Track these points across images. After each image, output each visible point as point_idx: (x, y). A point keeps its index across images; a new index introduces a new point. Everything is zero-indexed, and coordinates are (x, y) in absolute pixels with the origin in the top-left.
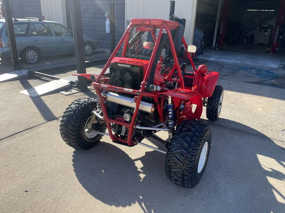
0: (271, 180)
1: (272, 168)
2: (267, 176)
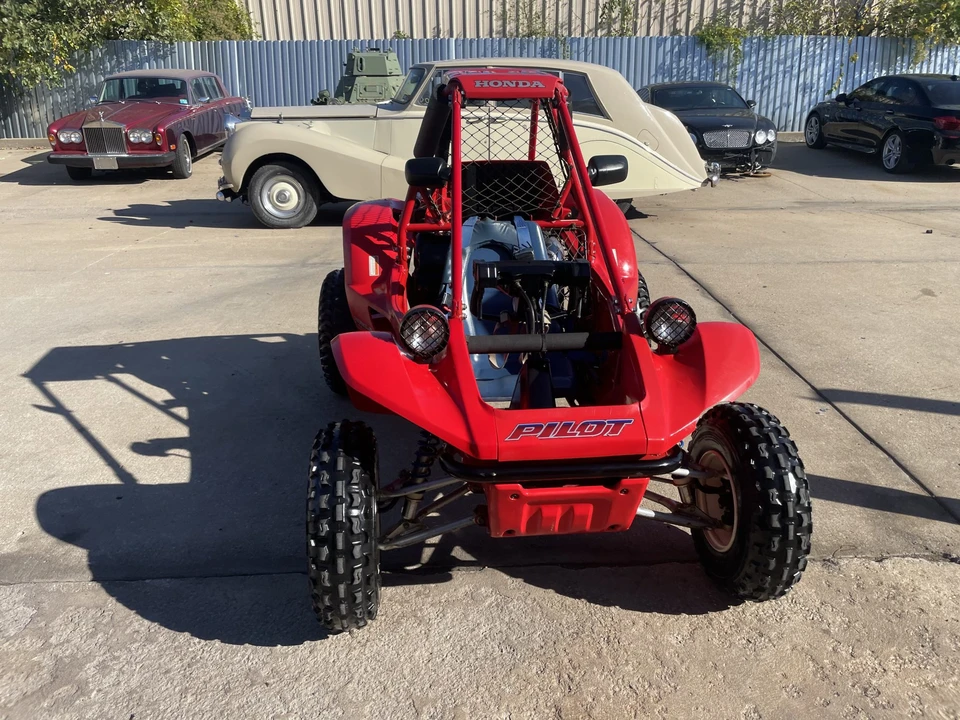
0: (180, 433)
2: (188, 436)
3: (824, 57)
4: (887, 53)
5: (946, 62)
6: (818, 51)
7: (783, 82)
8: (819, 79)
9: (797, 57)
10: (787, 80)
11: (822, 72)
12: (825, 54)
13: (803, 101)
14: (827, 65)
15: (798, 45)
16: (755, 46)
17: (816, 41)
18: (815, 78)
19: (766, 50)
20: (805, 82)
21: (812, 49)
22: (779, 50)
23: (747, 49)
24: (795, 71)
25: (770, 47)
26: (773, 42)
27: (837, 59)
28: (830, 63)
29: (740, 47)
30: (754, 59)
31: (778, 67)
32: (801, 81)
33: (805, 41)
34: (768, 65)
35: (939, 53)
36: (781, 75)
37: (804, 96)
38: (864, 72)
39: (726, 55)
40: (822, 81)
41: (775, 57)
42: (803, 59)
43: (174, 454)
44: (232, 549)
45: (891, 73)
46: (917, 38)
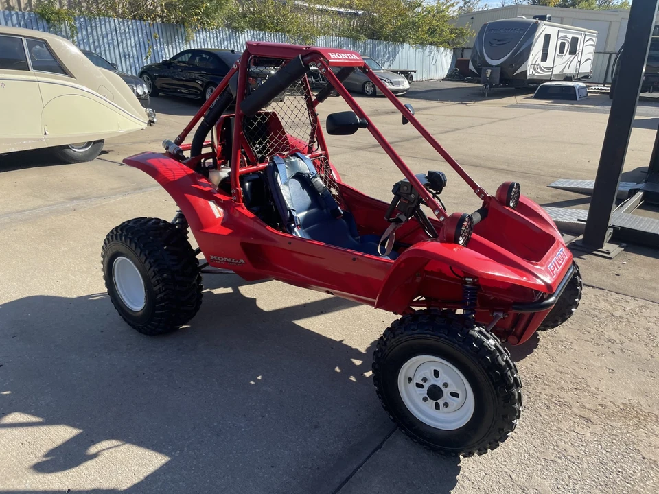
0: (63, 433)
1: (96, 459)
2: (81, 431)
3: (132, 34)
4: (168, 34)
5: (202, 40)
6: (127, 30)
7: (110, 50)
8: (132, 49)
9: (114, 33)
10: (112, 49)
11: (133, 44)
12: (131, 32)
13: (126, 64)
14: (135, 40)
15: (113, 25)
16: (83, 24)
17: (124, 23)
18: (130, 48)
19: (91, 27)
20: (124, 51)
21: (122, 28)
22: (101, 28)
23: (78, 25)
24: (116, 43)
25: (93, 25)
26: (95, 21)
27: (140, 36)
28: (136, 38)
29: (73, 23)
30: (84, 33)
31: (103, 39)
32: (121, 50)
33: (117, 23)
34: (96, 38)
35: (198, 35)
36: (106, 46)
37: (125, 61)
38: (159, 46)
39: (63, 29)
40: (134, 51)
41: (99, 32)
42: (119, 35)
43: (101, 451)
44: (309, 470)
45: (174, 46)
46: (186, 24)
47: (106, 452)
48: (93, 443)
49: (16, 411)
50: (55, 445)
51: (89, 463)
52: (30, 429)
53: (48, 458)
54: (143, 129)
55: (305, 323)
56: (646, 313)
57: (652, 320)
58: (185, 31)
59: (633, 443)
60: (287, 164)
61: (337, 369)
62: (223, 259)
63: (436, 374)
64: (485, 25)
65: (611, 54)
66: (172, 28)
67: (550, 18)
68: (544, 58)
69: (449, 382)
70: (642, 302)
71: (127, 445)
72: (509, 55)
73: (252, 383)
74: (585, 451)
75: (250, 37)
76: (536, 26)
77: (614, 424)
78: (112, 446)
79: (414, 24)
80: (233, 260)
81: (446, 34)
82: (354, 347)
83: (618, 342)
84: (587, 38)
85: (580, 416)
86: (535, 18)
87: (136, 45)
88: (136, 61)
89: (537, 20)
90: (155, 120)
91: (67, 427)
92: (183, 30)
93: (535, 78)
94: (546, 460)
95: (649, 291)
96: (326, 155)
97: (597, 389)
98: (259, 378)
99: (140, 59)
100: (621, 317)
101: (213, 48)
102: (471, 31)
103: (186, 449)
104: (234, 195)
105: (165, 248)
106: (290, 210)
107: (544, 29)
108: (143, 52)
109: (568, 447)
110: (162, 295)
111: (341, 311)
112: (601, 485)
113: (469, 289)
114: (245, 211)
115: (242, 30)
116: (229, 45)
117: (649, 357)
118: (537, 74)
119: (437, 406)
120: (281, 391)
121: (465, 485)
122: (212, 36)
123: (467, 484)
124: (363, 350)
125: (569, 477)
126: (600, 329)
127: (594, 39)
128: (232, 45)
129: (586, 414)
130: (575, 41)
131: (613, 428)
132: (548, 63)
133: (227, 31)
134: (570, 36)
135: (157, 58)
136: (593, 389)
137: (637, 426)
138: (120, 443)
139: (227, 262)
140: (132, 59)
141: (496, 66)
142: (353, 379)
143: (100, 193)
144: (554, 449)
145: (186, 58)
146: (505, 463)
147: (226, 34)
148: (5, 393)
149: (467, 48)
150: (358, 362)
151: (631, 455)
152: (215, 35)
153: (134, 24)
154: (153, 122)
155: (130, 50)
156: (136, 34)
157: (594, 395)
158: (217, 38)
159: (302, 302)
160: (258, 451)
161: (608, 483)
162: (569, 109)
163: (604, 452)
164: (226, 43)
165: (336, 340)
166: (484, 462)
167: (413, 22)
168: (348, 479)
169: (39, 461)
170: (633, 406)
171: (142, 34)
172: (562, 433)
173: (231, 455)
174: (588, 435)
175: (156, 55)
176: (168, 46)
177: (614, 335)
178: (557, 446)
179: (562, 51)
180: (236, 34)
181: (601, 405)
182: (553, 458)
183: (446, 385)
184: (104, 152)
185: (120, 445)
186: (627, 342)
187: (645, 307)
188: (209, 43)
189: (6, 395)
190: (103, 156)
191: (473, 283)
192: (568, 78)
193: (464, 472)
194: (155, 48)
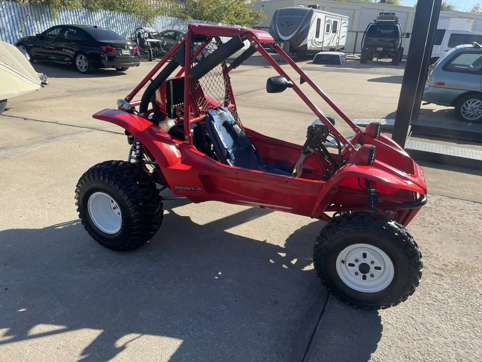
2: (102, 331)
3: (5, 12)
4: (36, 13)
5: (64, 18)
8: (6, 25)
11: (7, 21)
12: (5, 10)
14: (8, 17)
27: (13, 14)
28: (10, 16)
35: (61, 14)
38: (29, 22)
40: (9, 26)
43: (127, 343)
44: (285, 334)
45: (42, 23)
46: (51, 5)
47: (130, 343)
48: (117, 338)
49: (39, 324)
50: (87, 345)
51: (121, 354)
52: (59, 336)
53: (86, 356)
54: (37, 90)
55: (234, 231)
56: (443, 203)
57: (449, 208)
58: (50, 11)
59: (472, 286)
60: (219, 115)
61: (271, 261)
62: (185, 188)
63: (365, 255)
64: (277, 11)
65: (357, 33)
66: (39, 9)
67: (319, 7)
68: (317, 36)
69: (375, 260)
70: (439, 197)
71: (145, 336)
72: (295, 33)
73: (216, 278)
74: (447, 295)
75: (103, 15)
76: (311, 13)
77: (456, 276)
78: (133, 338)
79: (226, 9)
80: (193, 188)
81: (247, 16)
82: (275, 244)
83: (436, 223)
84: (343, 21)
85: (435, 273)
86: (309, 6)
87: (9, 22)
88: (10, 35)
89: (311, 8)
90: (47, 82)
91: (89, 330)
92: (48, 10)
93: (312, 49)
94: (428, 304)
95: (439, 190)
96: (235, 107)
97: (437, 255)
98: (220, 273)
99: (14, 33)
100: (430, 208)
101: (74, 24)
102: (264, 15)
103: (191, 332)
104: (187, 140)
105: (138, 183)
106: (226, 149)
107: (317, 15)
108: (16, 27)
109: (436, 293)
110: (138, 219)
111: (255, 220)
112: (465, 315)
113: (373, 196)
114: (196, 151)
115: (97, 10)
116: (86, 22)
117: (457, 232)
118: (313, 47)
119: (364, 278)
120: (240, 281)
121: (388, 328)
122: (72, 14)
123: (389, 327)
124: (282, 246)
125: (446, 313)
126: (422, 217)
127: (347, 22)
128: (89, 21)
129: (438, 272)
130: (335, 23)
131: (457, 278)
132: (320, 39)
133: (84, 11)
134: (332, 20)
135: (28, 32)
136: (435, 255)
137: (470, 276)
138: (137, 335)
139: (188, 190)
140: (7, 33)
141: (286, 41)
142: (285, 266)
143: (21, 143)
144: (429, 296)
145: (56, 32)
146: (405, 310)
147: (83, 13)
148: (21, 310)
149: (262, 27)
150: (283, 255)
151: (474, 294)
152: (75, 14)
153: (7, 4)
154: (46, 84)
155: (5, 26)
156: (9, 13)
157: (437, 259)
158: (77, 16)
159: (224, 216)
160: (244, 325)
161: (469, 313)
162: (337, 71)
163: (458, 294)
164: (84, 19)
165: (261, 240)
166: (393, 311)
167: (225, 7)
168: (313, 335)
169: (79, 359)
170: (461, 263)
171: (14, 12)
172: (429, 286)
173: (226, 331)
174: (445, 285)
175: (27, 29)
176: (37, 22)
177: (432, 220)
178: (431, 294)
179: (328, 31)
180: (91, 14)
181: (444, 265)
182: (432, 302)
183: (372, 262)
184: (6, 110)
185: (139, 337)
186: (441, 224)
187: (442, 201)
188: (70, 20)
189: (23, 311)
190: (5, 113)
191: (376, 192)
192: (332, 50)
193: (384, 319)
194: (26, 24)
